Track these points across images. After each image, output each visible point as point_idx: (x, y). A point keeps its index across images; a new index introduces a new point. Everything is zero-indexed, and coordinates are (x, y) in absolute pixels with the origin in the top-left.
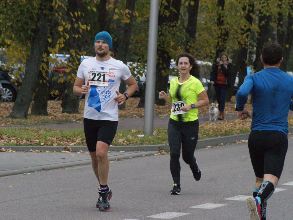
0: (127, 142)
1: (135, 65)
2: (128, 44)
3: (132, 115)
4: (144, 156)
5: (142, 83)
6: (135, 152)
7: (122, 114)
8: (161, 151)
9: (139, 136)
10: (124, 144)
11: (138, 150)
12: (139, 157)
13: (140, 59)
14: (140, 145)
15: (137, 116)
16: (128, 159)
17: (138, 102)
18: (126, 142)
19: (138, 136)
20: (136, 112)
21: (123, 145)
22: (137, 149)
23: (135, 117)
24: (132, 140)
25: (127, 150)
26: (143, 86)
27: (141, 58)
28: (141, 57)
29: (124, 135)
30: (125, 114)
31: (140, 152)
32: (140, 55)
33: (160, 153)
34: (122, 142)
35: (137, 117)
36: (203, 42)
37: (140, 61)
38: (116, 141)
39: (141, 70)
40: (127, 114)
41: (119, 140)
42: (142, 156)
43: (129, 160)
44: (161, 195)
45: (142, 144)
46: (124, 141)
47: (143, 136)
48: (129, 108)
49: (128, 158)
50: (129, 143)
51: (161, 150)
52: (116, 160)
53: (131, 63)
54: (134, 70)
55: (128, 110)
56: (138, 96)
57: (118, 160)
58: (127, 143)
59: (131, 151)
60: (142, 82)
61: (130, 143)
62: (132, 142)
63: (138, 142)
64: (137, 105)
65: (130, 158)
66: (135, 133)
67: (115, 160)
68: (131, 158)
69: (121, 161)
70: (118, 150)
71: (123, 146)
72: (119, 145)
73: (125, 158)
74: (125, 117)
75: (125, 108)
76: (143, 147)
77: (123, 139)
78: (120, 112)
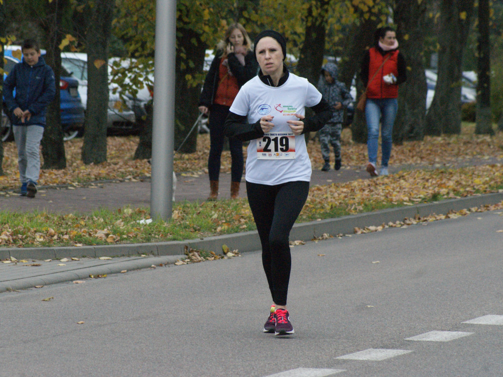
0: (114, 237)
1: (125, 64)
2: (108, 17)
3: (123, 175)
4: (153, 266)
5: (142, 104)
6: (133, 257)
7: (99, 174)
8: (191, 254)
9: (142, 222)
10: (109, 240)
11: (139, 254)
12: (142, 270)
13: (136, 51)
14: (143, 242)
15: (134, 178)
16: (118, 274)
17: (135, 148)
18: (111, 237)
19: (138, 221)
20: (131, 169)
21: (106, 242)
22: (138, 252)
23: (130, 179)
24: (125, 232)
25: (115, 253)
26: (144, 110)
27: (140, 49)
28: (139, 45)
29: (107, 221)
30: (108, 174)
31: (145, 258)
32: (137, 42)
33: (189, 258)
34: (104, 237)
35: (134, 180)
37: (137, 54)
38: (90, 235)
39: (141, 76)
40: (111, 174)
41: (96, 232)
42: (149, 267)
43: (120, 276)
44: (196, 353)
45: (148, 240)
46: (107, 235)
47: (149, 221)
48: (114, 160)
49: (118, 272)
50: (119, 238)
51: (190, 252)
52: (92, 276)
53: (117, 59)
54: (125, 75)
55: (113, 166)
56: (135, 134)
57: (97, 277)
58: (114, 239)
59: (123, 255)
60: (140, 101)
61: (122, 239)
62: (125, 236)
63: (140, 235)
64: (133, 153)
65: (123, 271)
66: (131, 216)
67: (90, 276)
68: (126, 271)
69: (102, 279)
70: (95, 255)
71: (106, 246)
72: (98, 244)
73: (111, 273)
74: (108, 180)
75: (105, 159)
76: (150, 247)
77: (106, 231)
78: (95, 170)
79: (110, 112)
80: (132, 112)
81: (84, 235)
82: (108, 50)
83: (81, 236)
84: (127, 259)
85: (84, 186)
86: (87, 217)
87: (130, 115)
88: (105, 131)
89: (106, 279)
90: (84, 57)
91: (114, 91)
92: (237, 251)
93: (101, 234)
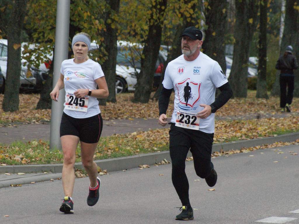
0: (27, 160)
1: (32, 47)
3: (30, 119)
4: (52, 179)
5: (41, 73)
6: (38, 174)
7: (14, 118)
10: (23, 162)
11: (43, 171)
13: (39, 38)
14: (45, 164)
15: (37, 121)
16: (29, 184)
17: (38, 101)
18: (25, 160)
21: (21, 163)
22: (42, 170)
23: (34, 122)
24: (34, 157)
25: (27, 171)
26: (42, 78)
27: (41, 37)
29: (22, 149)
30: (20, 119)
31: (46, 174)
34: (20, 159)
35: (37, 123)
36: (130, 14)
37: (39, 41)
38: (11, 158)
39: (42, 55)
40: (22, 119)
41: (15, 157)
42: (49, 180)
43: (30, 186)
45: (49, 162)
46: (22, 159)
48: (24, 110)
49: (29, 183)
50: (30, 161)
51: (76, 171)
52: (12, 186)
53: (26, 44)
54: (31, 55)
55: (23, 113)
56: (36, 92)
57: (16, 186)
58: (27, 162)
59: (32, 172)
60: (40, 71)
61: (32, 162)
62: (33, 160)
63: (43, 159)
64: (36, 105)
65: (32, 183)
66: (37, 146)
67: (11, 185)
68: (34, 182)
69: (19, 187)
70: (15, 171)
71: (22, 166)
72: (16, 164)
73: (24, 183)
74: (20, 122)
75: (18, 109)
76: (50, 167)
77: (21, 156)
78: (12, 116)
79: (21, 78)
80: (34, 78)
81: (7, 159)
82: (21, 37)
83: (5, 159)
84: (35, 174)
85: (5, 126)
86: (8, 147)
87: (33, 80)
88: (18, 90)
89: (21, 188)
90: (5, 42)
91: (25, 64)
92: (106, 171)
93: (18, 158)
